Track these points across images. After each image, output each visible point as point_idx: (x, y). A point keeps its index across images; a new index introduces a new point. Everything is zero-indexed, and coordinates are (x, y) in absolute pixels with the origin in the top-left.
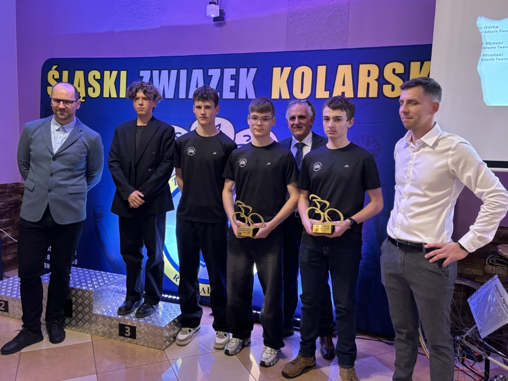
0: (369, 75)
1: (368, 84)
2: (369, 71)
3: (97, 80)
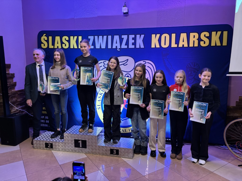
1: (194, 41)
2: (194, 36)
3: (67, 41)
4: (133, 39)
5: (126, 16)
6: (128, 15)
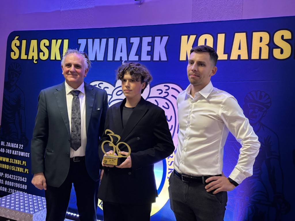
0: (261, 41)
1: (260, 48)
2: (261, 38)
3: (46, 47)
4: (149, 44)
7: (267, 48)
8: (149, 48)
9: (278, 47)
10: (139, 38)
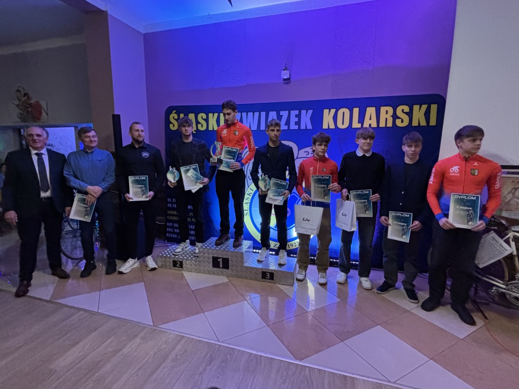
0: (387, 113)
1: (386, 119)
3: (204, 119)
5: (287, 83)
6: (290, 82)
7: (392, 118)
8: (297, 120)
9: (399, 118)
10: (288, 111)
